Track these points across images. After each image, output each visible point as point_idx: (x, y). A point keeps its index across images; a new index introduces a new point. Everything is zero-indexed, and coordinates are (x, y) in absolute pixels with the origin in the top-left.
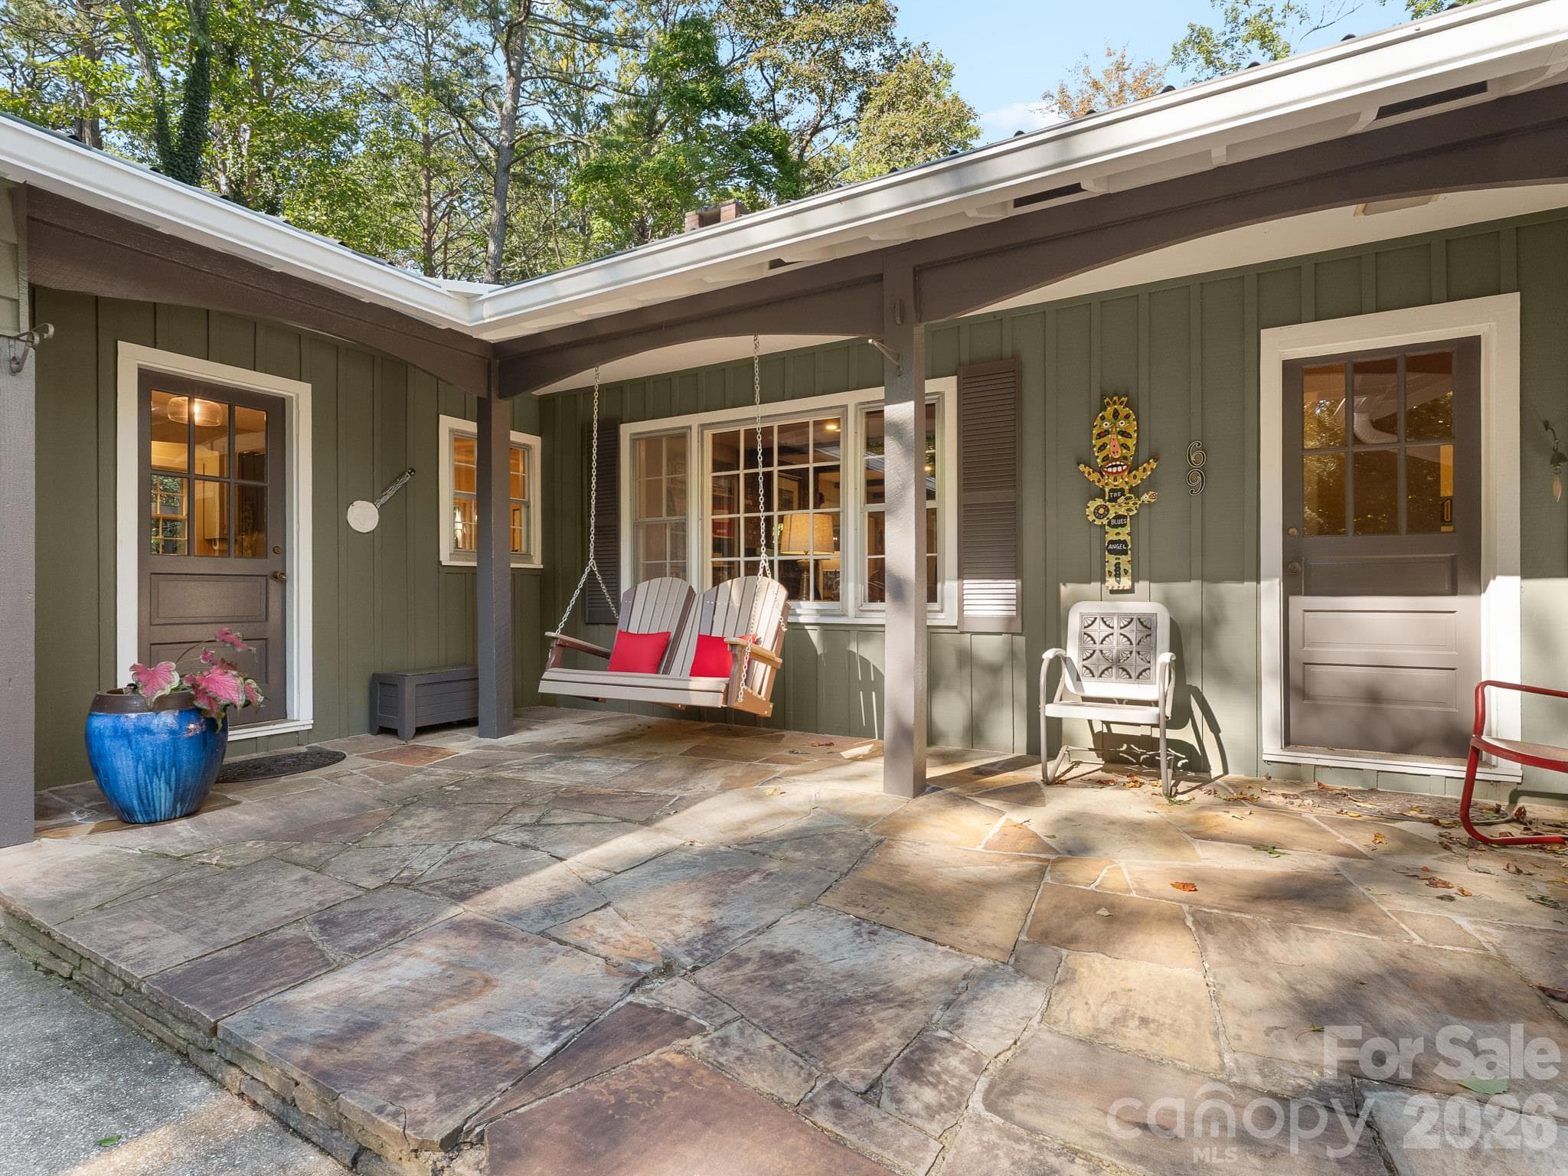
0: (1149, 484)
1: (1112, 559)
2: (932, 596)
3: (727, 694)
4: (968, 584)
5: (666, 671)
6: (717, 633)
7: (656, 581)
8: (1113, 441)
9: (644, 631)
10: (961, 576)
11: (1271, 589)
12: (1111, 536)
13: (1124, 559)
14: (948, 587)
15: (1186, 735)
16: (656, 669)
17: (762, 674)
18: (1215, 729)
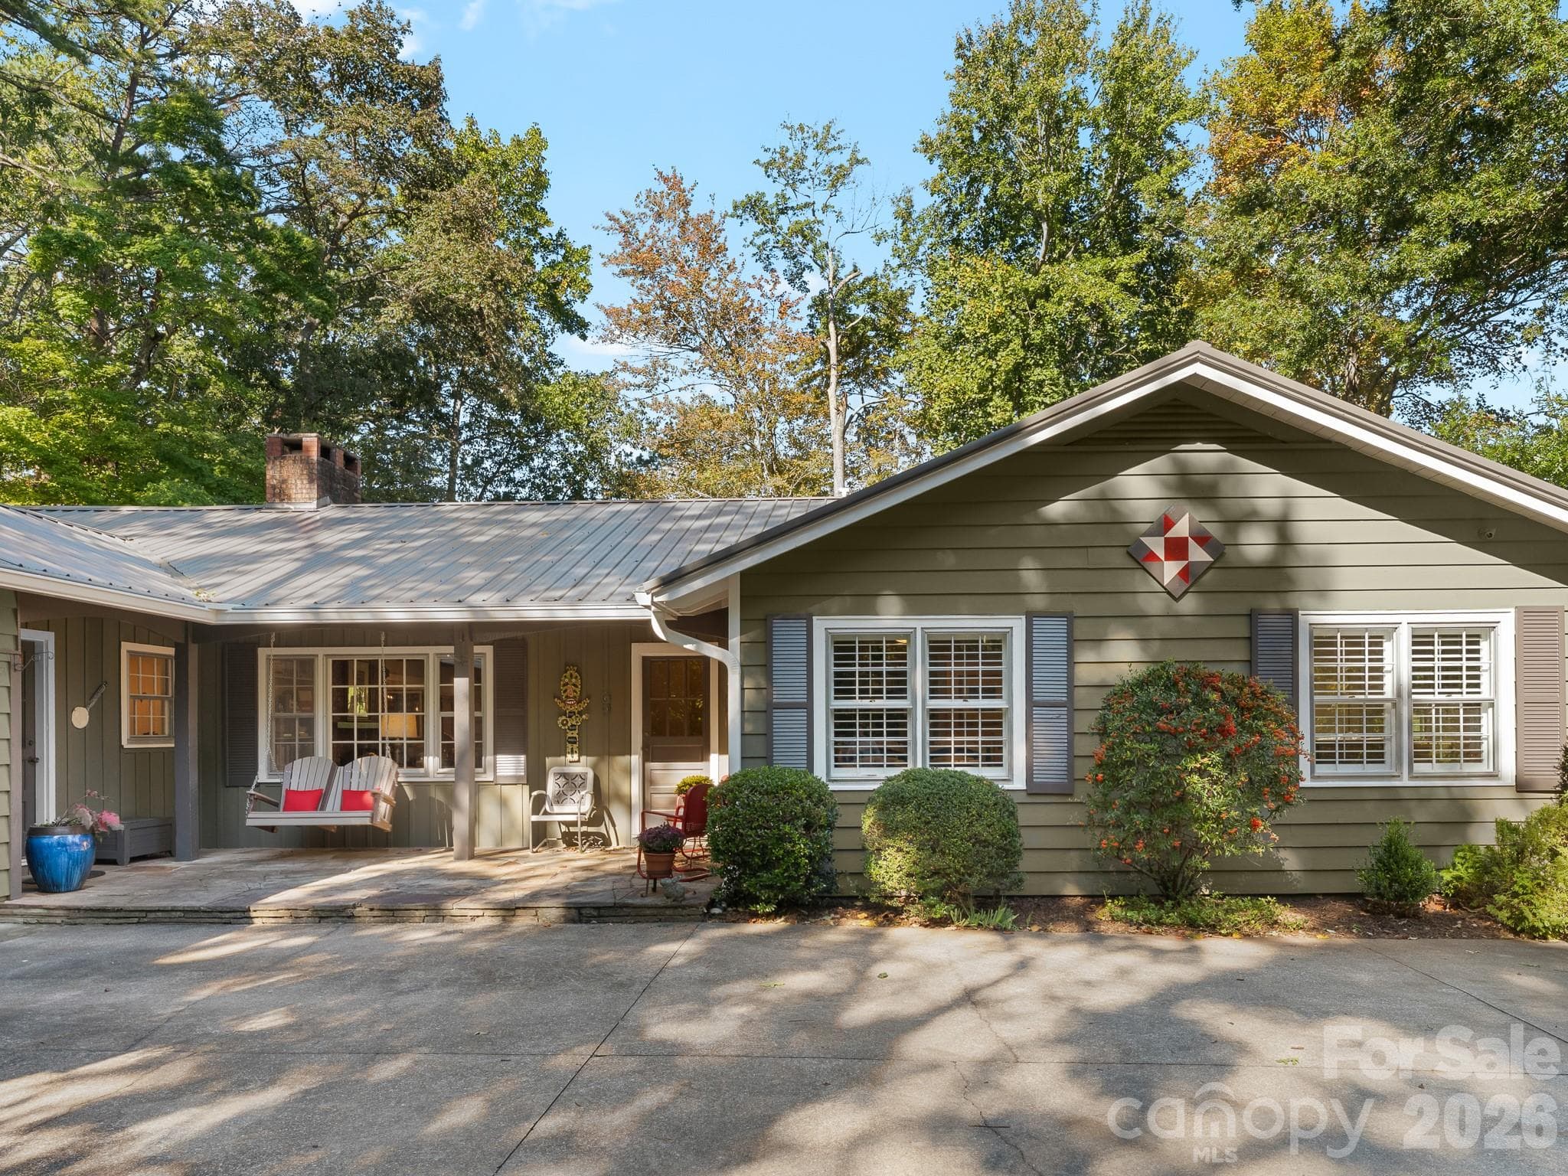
0: (587, 710)
1: (569, 746)
2: (479, 764)
3: (372, 818)
4: (500, 758)
5: (323, 808)
6: (354, 788)
7: (307, 759)
8: (570, 688)
9: (302, 789)
10: (495, 753)
11: (636, 759)
12: (569, 735)
13: (575, 746)
14: (488, 759)
15: (602, 829)
16: (316, 809)
17: (384, 808)
18: (614, 825)
